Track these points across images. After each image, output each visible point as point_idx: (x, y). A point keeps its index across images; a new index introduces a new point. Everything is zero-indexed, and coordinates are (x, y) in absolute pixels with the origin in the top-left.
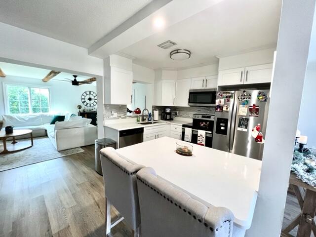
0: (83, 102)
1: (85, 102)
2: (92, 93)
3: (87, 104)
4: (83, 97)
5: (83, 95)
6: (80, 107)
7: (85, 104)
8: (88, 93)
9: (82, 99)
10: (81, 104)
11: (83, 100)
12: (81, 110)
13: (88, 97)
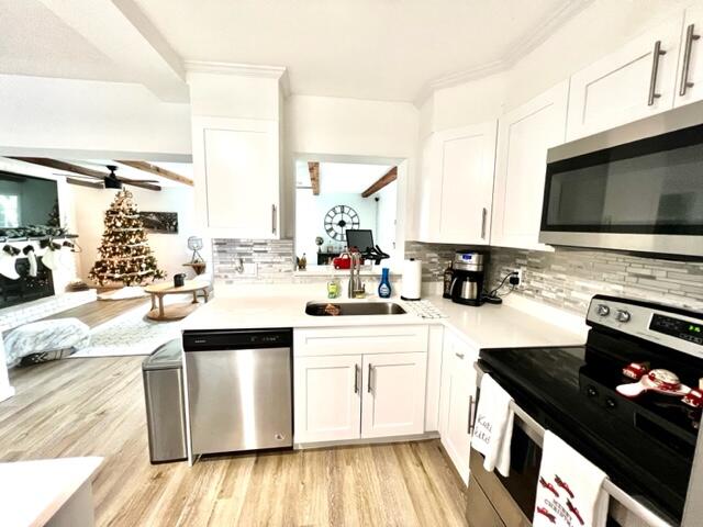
0: (328, 231)
1: (331, 229)
2: (346, 210)
3: (336, 234)
4: (329, 220)
5: (328, 215)
6: (320, 242)
7: (332, 234)
8: (338, 210)
9: (326, 224)
10: (324, 235)
11: (328, 227)
12: (323, 249)
13: (338, 219)
